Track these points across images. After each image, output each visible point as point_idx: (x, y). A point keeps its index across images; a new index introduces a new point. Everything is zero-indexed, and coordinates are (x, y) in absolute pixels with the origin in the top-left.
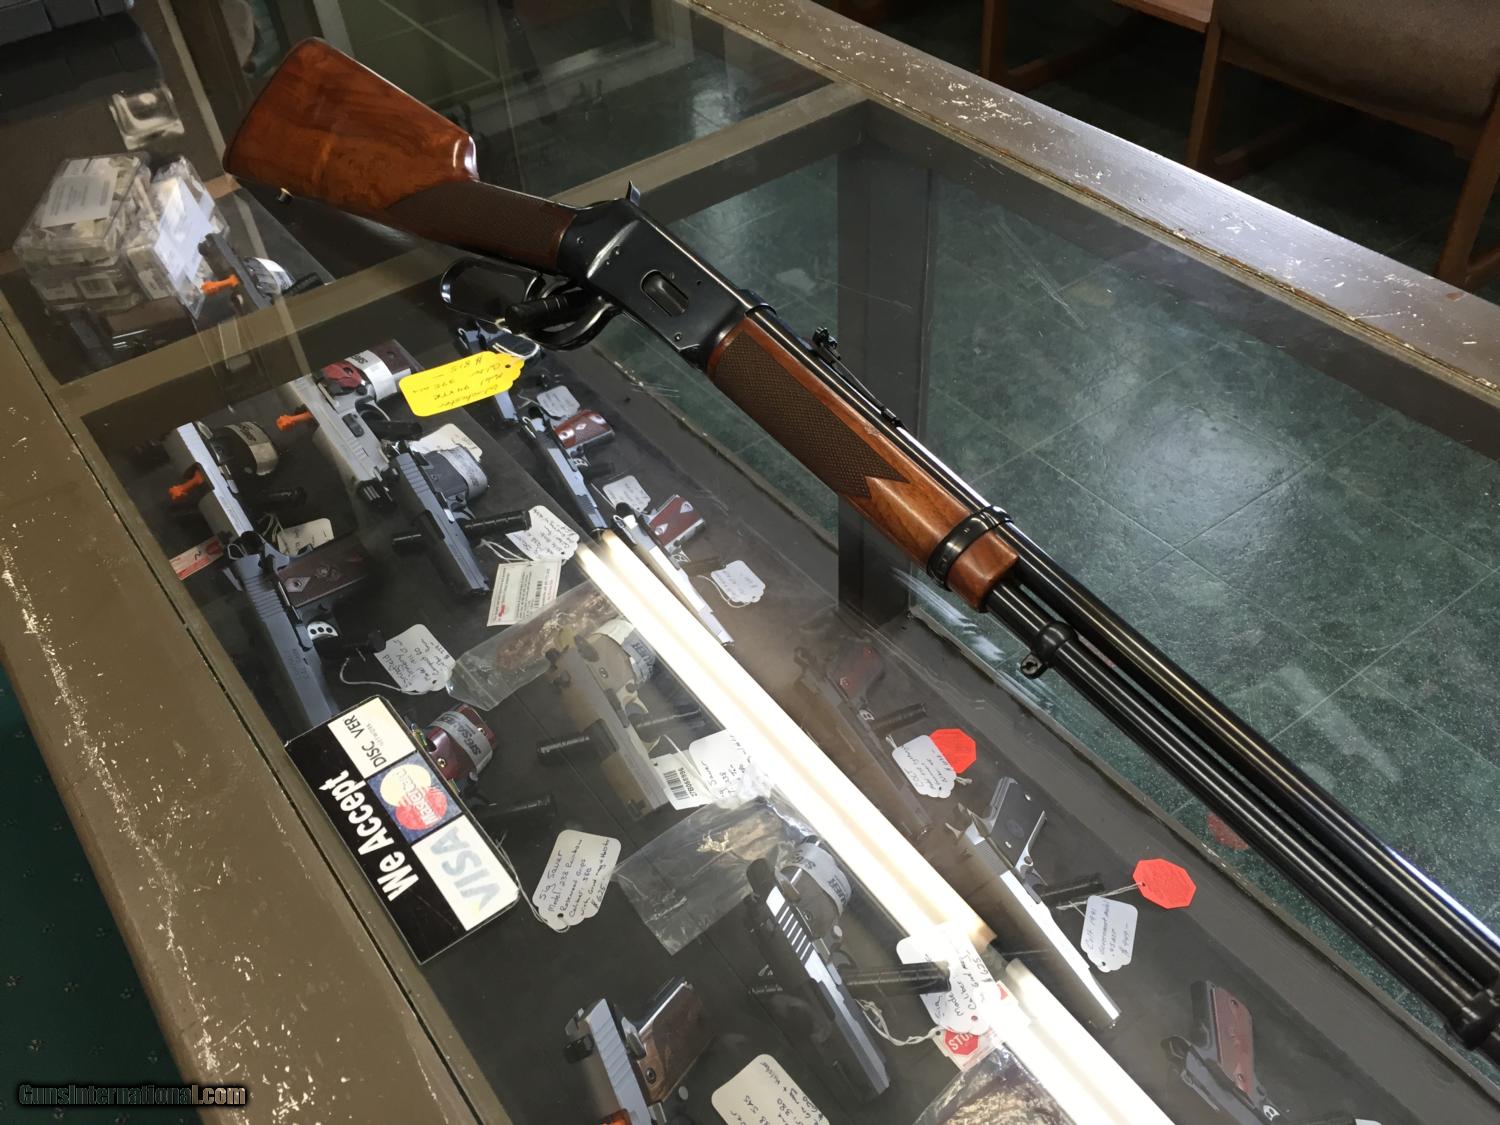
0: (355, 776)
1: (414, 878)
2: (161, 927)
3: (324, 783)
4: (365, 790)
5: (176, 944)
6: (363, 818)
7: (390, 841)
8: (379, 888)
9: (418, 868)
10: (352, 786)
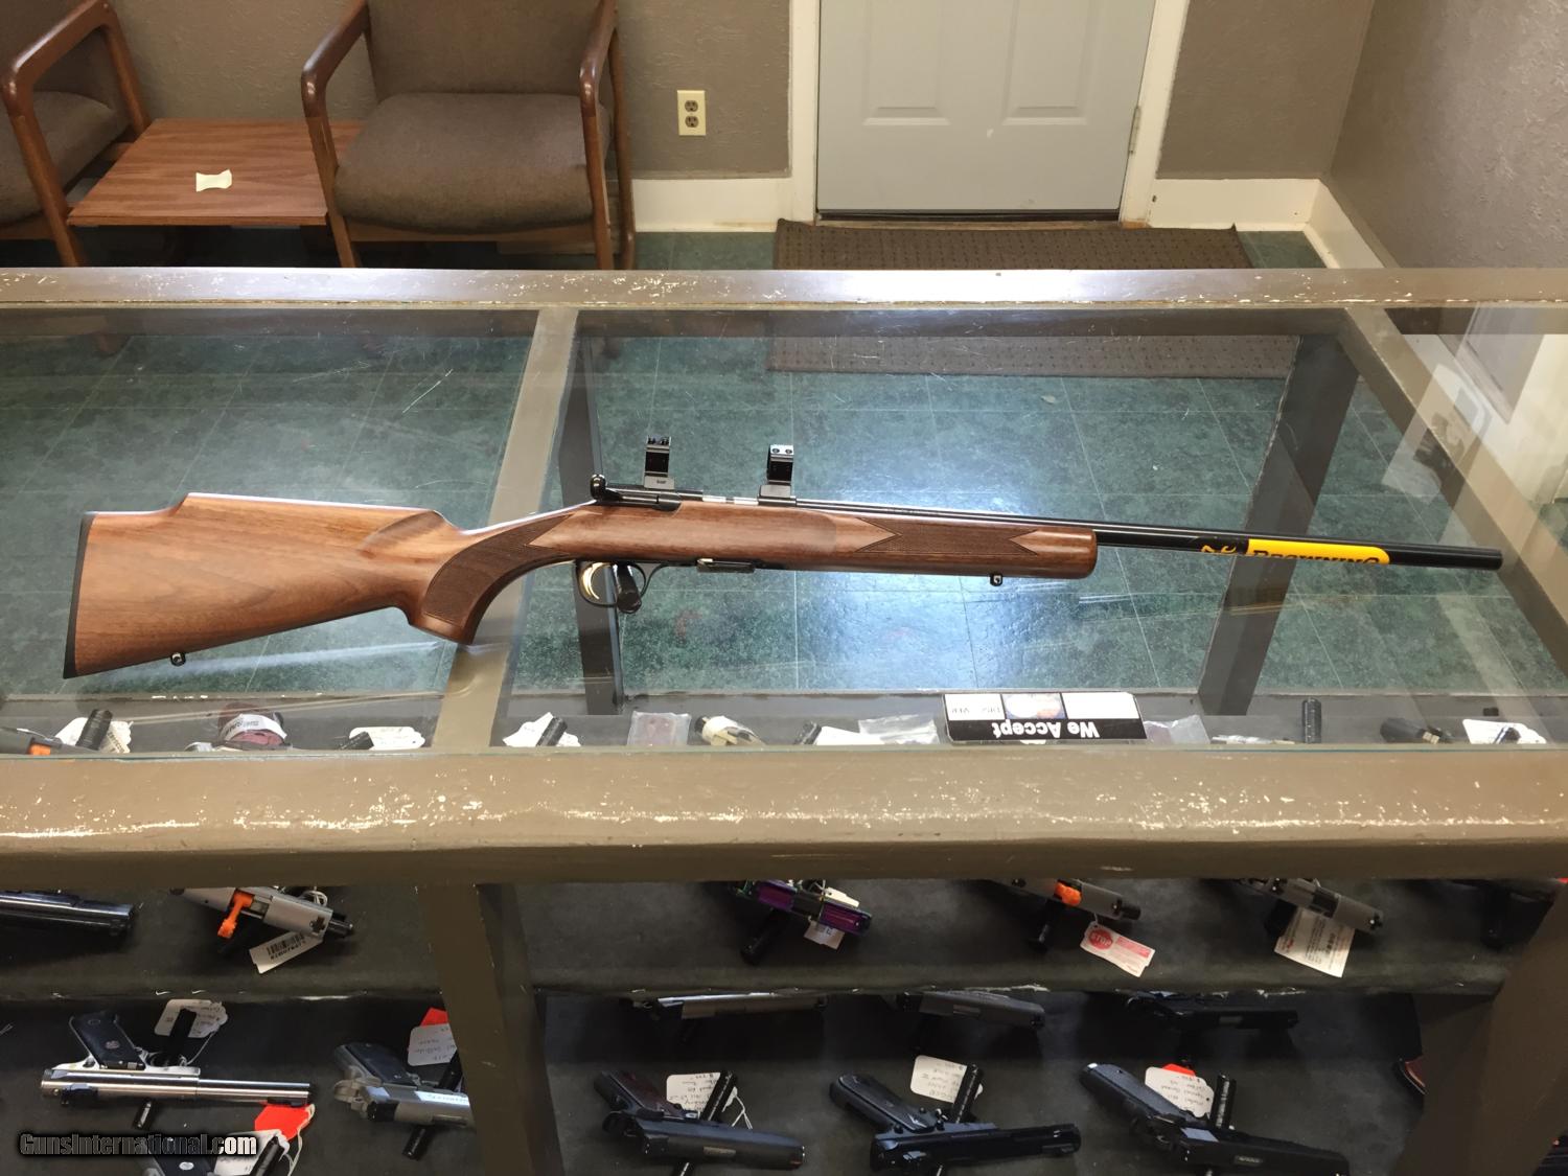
0: (1000, 722)
1: (1091, 724)
2: (1054, 822)
3: (995, 736)
4: (1013, 721)
5: (1070, 818)
7: (1058, 725)
8: (1087, 737)
9: (1087, 721)
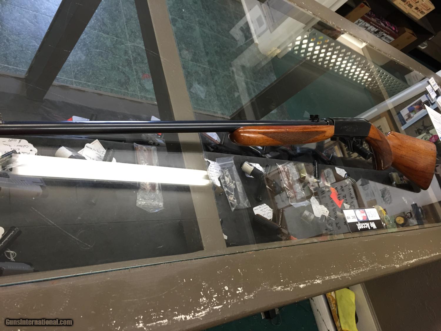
6: (365, 226)
10: (359, 224)
